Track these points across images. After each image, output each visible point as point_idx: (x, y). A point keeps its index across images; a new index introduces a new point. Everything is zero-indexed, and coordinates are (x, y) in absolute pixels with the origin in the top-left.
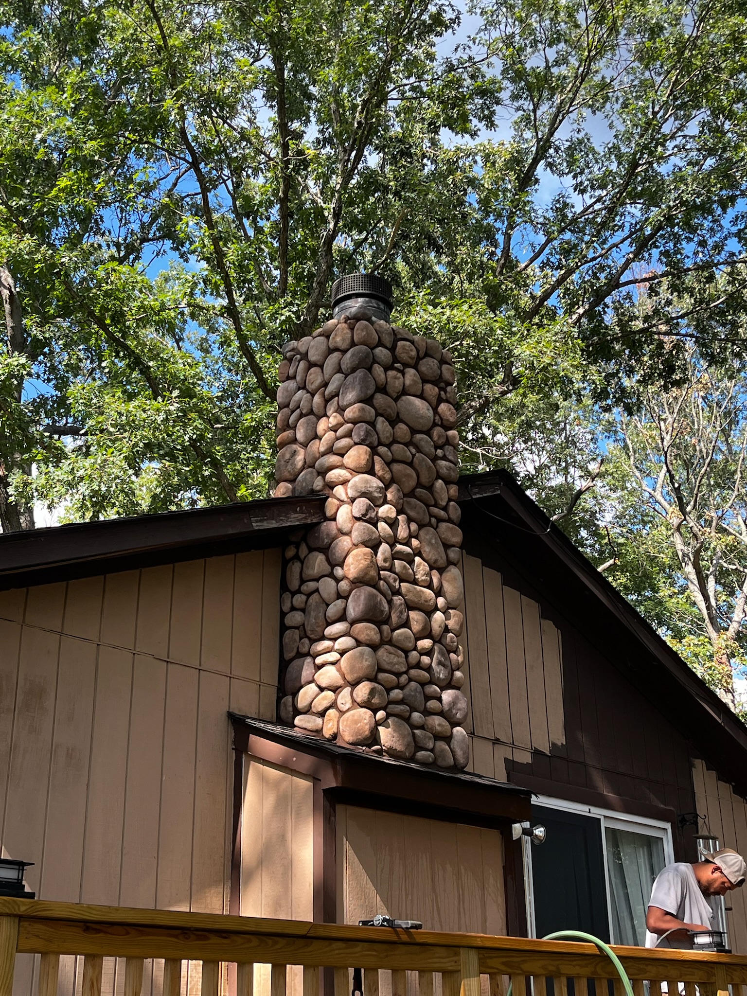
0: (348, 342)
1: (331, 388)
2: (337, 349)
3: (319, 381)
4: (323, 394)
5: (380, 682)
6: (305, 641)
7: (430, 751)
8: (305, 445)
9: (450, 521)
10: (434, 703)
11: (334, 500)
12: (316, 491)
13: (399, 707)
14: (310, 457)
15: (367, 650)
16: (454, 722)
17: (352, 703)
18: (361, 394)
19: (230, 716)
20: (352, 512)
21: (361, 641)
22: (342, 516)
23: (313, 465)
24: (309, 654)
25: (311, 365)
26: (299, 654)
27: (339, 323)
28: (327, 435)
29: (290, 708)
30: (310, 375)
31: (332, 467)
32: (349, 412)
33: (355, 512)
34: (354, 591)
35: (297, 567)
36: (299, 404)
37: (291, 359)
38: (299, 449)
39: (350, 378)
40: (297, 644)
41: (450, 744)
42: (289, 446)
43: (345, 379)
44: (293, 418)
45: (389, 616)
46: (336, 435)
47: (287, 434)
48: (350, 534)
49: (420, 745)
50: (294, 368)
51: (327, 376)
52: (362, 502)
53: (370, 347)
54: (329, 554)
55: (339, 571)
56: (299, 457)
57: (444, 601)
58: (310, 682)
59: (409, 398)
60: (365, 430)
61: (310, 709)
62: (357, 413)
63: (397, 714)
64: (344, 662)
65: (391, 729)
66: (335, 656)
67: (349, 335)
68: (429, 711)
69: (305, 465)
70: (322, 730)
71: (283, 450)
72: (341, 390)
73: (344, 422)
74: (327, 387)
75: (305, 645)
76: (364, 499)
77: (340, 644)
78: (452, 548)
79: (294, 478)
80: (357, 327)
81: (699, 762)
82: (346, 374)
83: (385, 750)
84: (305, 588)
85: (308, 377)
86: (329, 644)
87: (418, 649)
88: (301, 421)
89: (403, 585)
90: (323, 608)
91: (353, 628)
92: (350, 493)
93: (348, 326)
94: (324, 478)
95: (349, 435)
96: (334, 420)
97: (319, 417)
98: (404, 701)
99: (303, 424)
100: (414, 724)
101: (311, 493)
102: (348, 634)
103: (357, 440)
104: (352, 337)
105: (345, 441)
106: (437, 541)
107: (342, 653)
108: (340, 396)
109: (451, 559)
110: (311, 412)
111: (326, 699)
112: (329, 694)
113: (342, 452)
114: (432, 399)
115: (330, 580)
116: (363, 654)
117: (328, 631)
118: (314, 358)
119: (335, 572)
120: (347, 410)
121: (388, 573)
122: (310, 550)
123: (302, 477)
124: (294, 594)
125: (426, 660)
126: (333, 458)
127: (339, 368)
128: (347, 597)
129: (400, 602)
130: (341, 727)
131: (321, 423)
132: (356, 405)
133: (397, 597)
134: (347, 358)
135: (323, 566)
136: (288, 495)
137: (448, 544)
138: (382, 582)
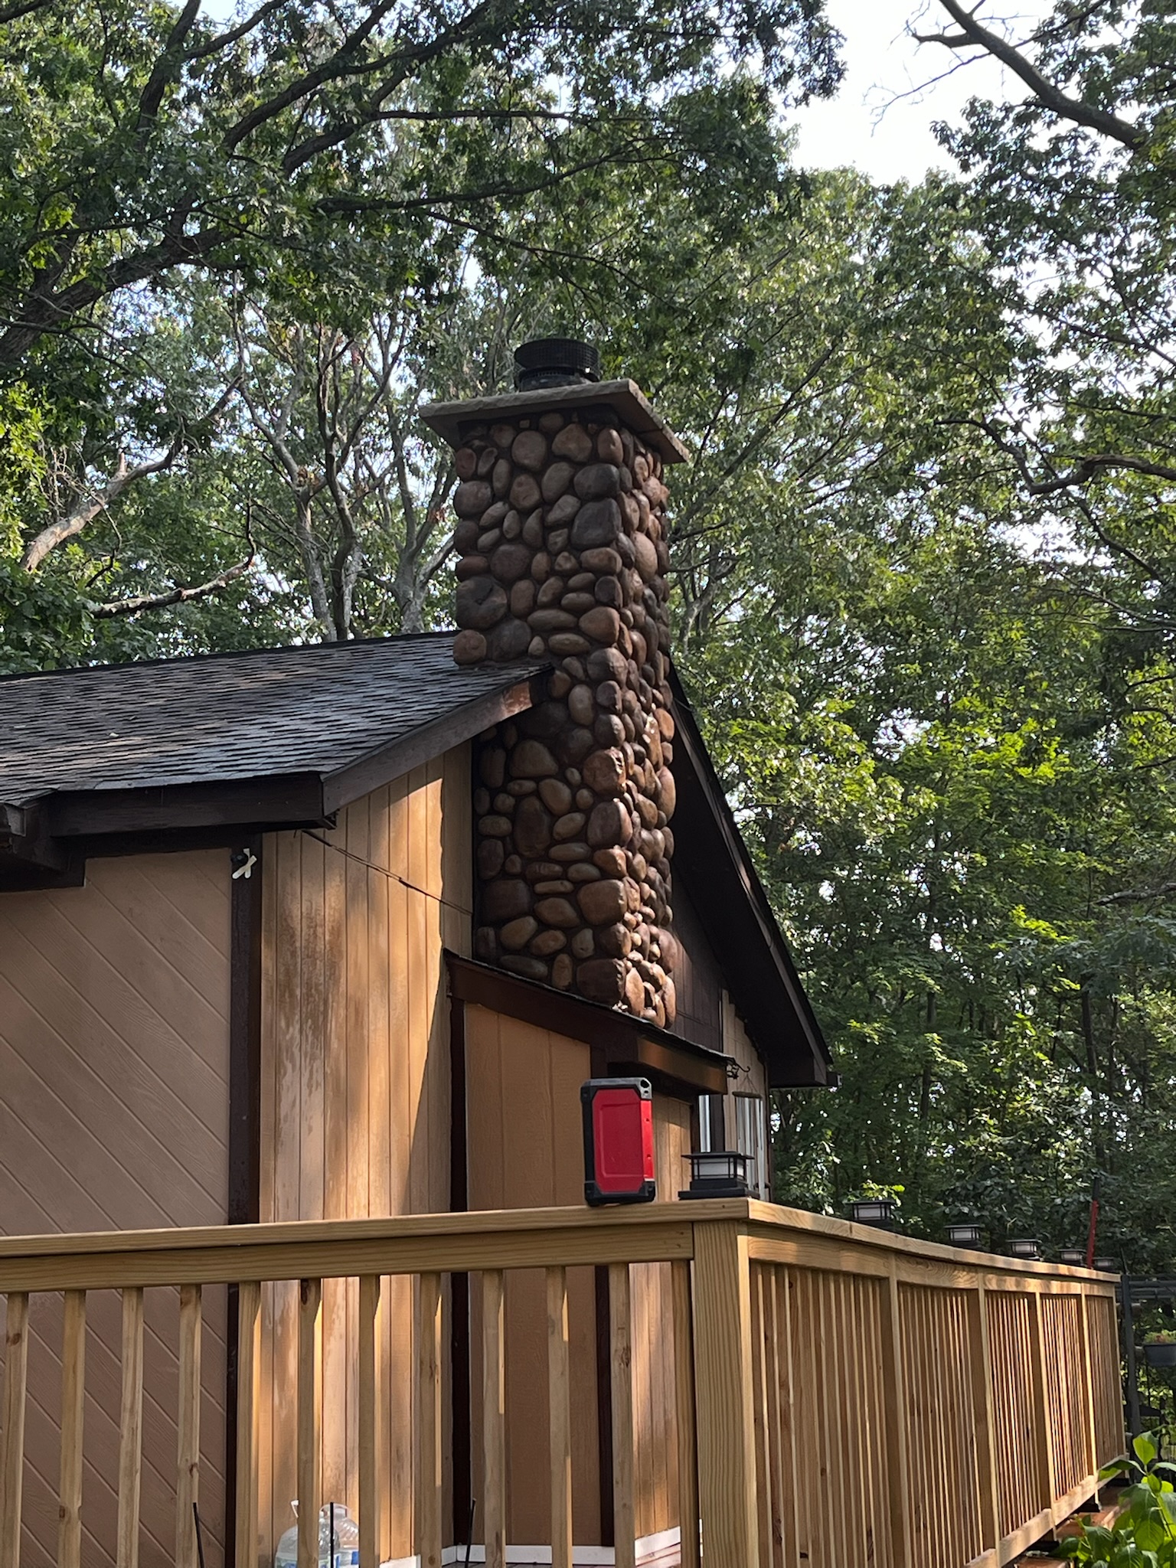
0: (587, 453)
1: (555, 515)
2: (565, 458)
3: (535, 497)
4: (542, 519)
5: (626, 924)
6: (516, 858)
7: (655, 1008)
8: (507, 584)
9: (665, 707)
10: (655, 949)
11: (565, 676)
12: (533, 656)
13: (636, 956)
14: (520, 605)
15: (620, 884)
16: (667, 971)
17: (595, 949)
18: (611, 536)
19: (446, 954)
20: (595, 698)
21: (610, 872)
22: (582, 701)
23: (523, 616)
24: (522, 876)
25: (516, 468)
26: (505, 875)
27: (572, 422)
28: (552, 580)
29: (492, 945)
30: (520, 484)
31: (561, 629)
32: (592, 556)
33: (602, 699)
34: (601, 805)
35: (500, 757)
36: (498, 522)
37: (479, 451)
38: (497, 587)
39: (592, 508)
40: (500, 861)
41: (663, 999)
42: (477, 578)
43: (582, 506)
44: (486, 539)
45: (632, 840)
46: (566, 583)
47: (477, 561)
48: (591, 727)
49: (649, 1002)
50: (488, 466)
51: (549, 494)
52: (613, 687)
53: (618, 467)
54: (556, 747)
55: (574, 775)
56: (499, 599)
57: (663, 814)
58: (526, 914)
59: (641, 538)
60: (615, 587)
61: (527, 950)
62: (605, 562)
63: (636, 964)
64: (584, 896)
65: (633, 984)
66: (567, 886)
67: (588, 444)
68: (651, 958)
69: (509, 614)
70: (548, 979)
71: (467, 582)
72: (577, 522)
73: (581, 568)
74: (550, 510)
75: (516, 864)
76: (613, 683)
77: (578, 871)
78: (665, 744)
79: (488, 627)
80: (602, 436)
81: (725, 993)
82: (583, 500)
83: (630, 1009)
84: (517, 787)
85: (515, 487)
86: (557, 868)
87: (648, 880)
88: (503, 548)
89: (640, 798)
90: (546, 819)
91: (599, 854)
92: (593, 671)
93: (586, 430)
94: (545, 640)
95: (589, 588)
96: (565, 562)
97: (534, 550)
98: (640, 949)
99: (508, 554)
100: (646, 975)
101: (522, 655)
102: (589, 860)
103: (604, 599)
104: (594, 449)
105: (585, 597)
106: (658, 737)
107: (580, 883)
108: (575, 530)
109: (665, 759)
110: (518, 538)
111: (556, 939)
112: (559, 934)
113: (578, 611)
114: (654, 535)
115: (560, 785)
116: (617, 889)
117: (557, 851)
118: (526, 462)
119: (569, 774)
120: (588, 553)
121: (630, 783)
122: (523, 736)
123: (510, 631)
124: (494, 793)
125: (653, 893)
126: (564, 617)
127: (570, 488)
128: (587, 812)
129: (638, 820)
130: (579, 979)
131: (540, 560)
132: (603, 549)
133: (635, 814)
134: (588, 478)
135: (548, 763)
136: (482, 651)
137: (663, 739)
138: (627, 795)
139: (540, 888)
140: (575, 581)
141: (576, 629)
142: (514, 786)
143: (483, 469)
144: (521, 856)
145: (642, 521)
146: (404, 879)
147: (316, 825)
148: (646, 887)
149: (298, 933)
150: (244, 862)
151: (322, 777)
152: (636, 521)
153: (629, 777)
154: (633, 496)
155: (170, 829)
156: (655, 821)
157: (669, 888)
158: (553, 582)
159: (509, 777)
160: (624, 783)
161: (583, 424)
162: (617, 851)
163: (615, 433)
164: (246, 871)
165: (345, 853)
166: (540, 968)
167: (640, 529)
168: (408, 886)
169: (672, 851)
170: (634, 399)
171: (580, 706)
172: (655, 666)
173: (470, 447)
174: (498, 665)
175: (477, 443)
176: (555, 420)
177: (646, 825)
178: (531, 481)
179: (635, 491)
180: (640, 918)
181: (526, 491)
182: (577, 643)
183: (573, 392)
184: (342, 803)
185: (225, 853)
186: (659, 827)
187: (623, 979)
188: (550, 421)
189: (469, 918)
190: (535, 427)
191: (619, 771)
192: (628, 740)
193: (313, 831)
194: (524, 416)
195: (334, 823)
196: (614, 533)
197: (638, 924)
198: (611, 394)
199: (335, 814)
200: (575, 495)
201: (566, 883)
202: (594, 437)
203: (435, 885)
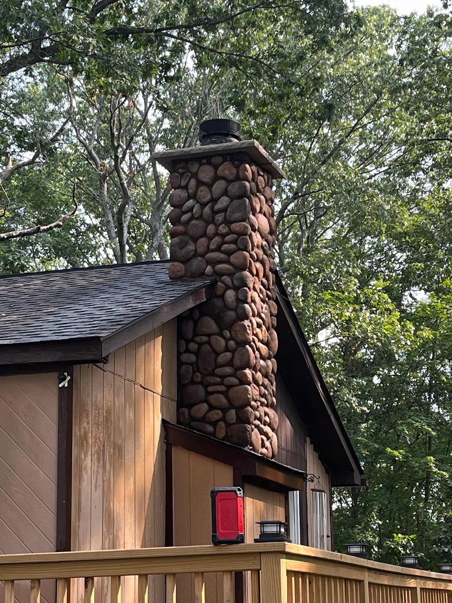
0: (234, 176)
1: (218, 206)
2: (223, 178)
4: (212, 208)
5: (252, 407)
6: (198, 374)
7: (267, 448)
8: (195, 240)
9: (273, 299)
10: (267, 419)
11: (223, 285)
12: (207, 275)
13: (257, 422)
14: (201, 249)
15: (248, 387)
16: (273, 430)
17: (237, 419)
18: (245, 216)
19: (163, 421)
20: (237, 296)
21: (244, 381)
22: (231, 297)
23: (203, 256)
24: (201, 383)
25: (200, 183)
26: (193, 382)
27: (227, 161)
28: (217, 238)
29: (187, 417)
30: (202, 191)
31: (221, 262)
32: (236, 227)
33: (241, 297)
34: (240, 349)
35: (191, 324)
36: (191, 209)
37: (182, 175)
38: (190, 241)
39: (236, 202)
40: (191, 375)
41: (271, 444)
42: (180, 237)
43: (231, 201)
44: (185, 218)
45: (255, 366)
46: (223, 239)
47: (180, 228)
48: (235, 310)
49: (263, 446)
50: (186, 182)
51: (215, 196)
52: (246, 290)
53: (249, 182)
54: (218, 320)
55: (227, 334)
56: (191, 247)
57: (271, 353)
58: (203, 402)
59: (261, 217)
60: (247, 242)
61: (203, 419)
62: (243, 229)
63: (257, 427)
64: (232, 393)
65: (256, 437)
66: (223, 388)
67: (234, 171)
68: (265, 424)
69: (196, 254)
70: (214, 434)
71: (175, 239)
72: (229, 210)
73: (231, 232)
74: (215, 204)
75: (198, 377)
76: (246, 288)
77: (228, 381)
78: (273, 317)
79: (185, 261)
80: (241, 168)
81: (308, 439)
82: (232, 199)
83: (254, 449)
84: (199, 340)
85: (199, 192)
86: (218, 379)
87: (263, 385)
88: (194, 222)
89: (260, 345)
90: (213, 355)
91: (239, 372)
92: (236, 283)
93: (234, 164)
94: (213, 267)
95: (235, 242)
96: (223, 229)
97: (208, 223)
98: (260, 419)
99: (196, 225)
100: (262, 432)
101: (202, 274)
102: (234, 375)
103: (242, 247)
104: (238, 174)
105: (233, 246)
106: (269, 314)
107: (230, 387)
108: (228, 214)
109: (273, 325)
110: (201, 217)
111: (218, 414)
112: (219, 412)
113: (229, 253)
114: (267, 215)
115: (220, 338)
116: (247, 390)
117: (218, 371)
118: (204, 180)
119: (224, 333)
120: (234, 225)
121: (255, 338)
122: (202, 315)
123: (196, 263)
124: (188, 342)
125: (266, 392)
126: (222, 256)
127: (225, 193)
128: (233, 352)
129: (258, 356)
130: (229, 434)
131: (211, 229)
132: (242, 223)
133: (257, 352)
134: (234, 188)
135: (214, 327)
136: (182, 273)
137: (272, 315)
138: (252, 343)
139: (210, 389)
140: (228, 238)
141: (228, 262)
142: (198, 339)
143: (183, 183)
144: (201, 373)
145: (261, 208)
146: (144, 386)
147: (98, 362)
148: (262, 388)
149: (90, 412)
150: (64, 379)
151: (101, 339)
152: (258, 209)
153: (253, 334)
154: (257, 196)
155: (30, 363)
156: (267, 356)
157: (274, 389)
158: (217, 239)
159: (195, 334)
160: (251, 337)
161: (232, 161)
162: (248, 371)
163: (247, 166)
164: (65, 383)
165: (114, 373)
166: (210, 428)
167: (260, 212)
168: (145, 388)
169: (276, 370)
170: (257, 149)
171: (229, 300)
172: (268, 279)
173: (178, 173)
174: (190, 279)
175: (181, 170)
176: (218, 160)
177: (262, 357)
178: (207, 189)
179: (258, 194)
180: (259, 404)
181: (204, 194)
182: (229, 269)
183: (227, 146)
184: (111, 351)
185: (55, 375)
186: (269, 358)
187: (250, 435)
188: (216, 160)
189: (176, 404)
190: (209, 163)
191: (248, 331)
192: (254, 316)
193: (97, 364)
194: (203, 158)
195: (107, 361)
196: (247, 215)
197: (258, 407)
198: (246, 147)
199: (107, 356)
200: (228, 196)
201: (223, 387)
202: (237, 168)
203: (159, 388)
